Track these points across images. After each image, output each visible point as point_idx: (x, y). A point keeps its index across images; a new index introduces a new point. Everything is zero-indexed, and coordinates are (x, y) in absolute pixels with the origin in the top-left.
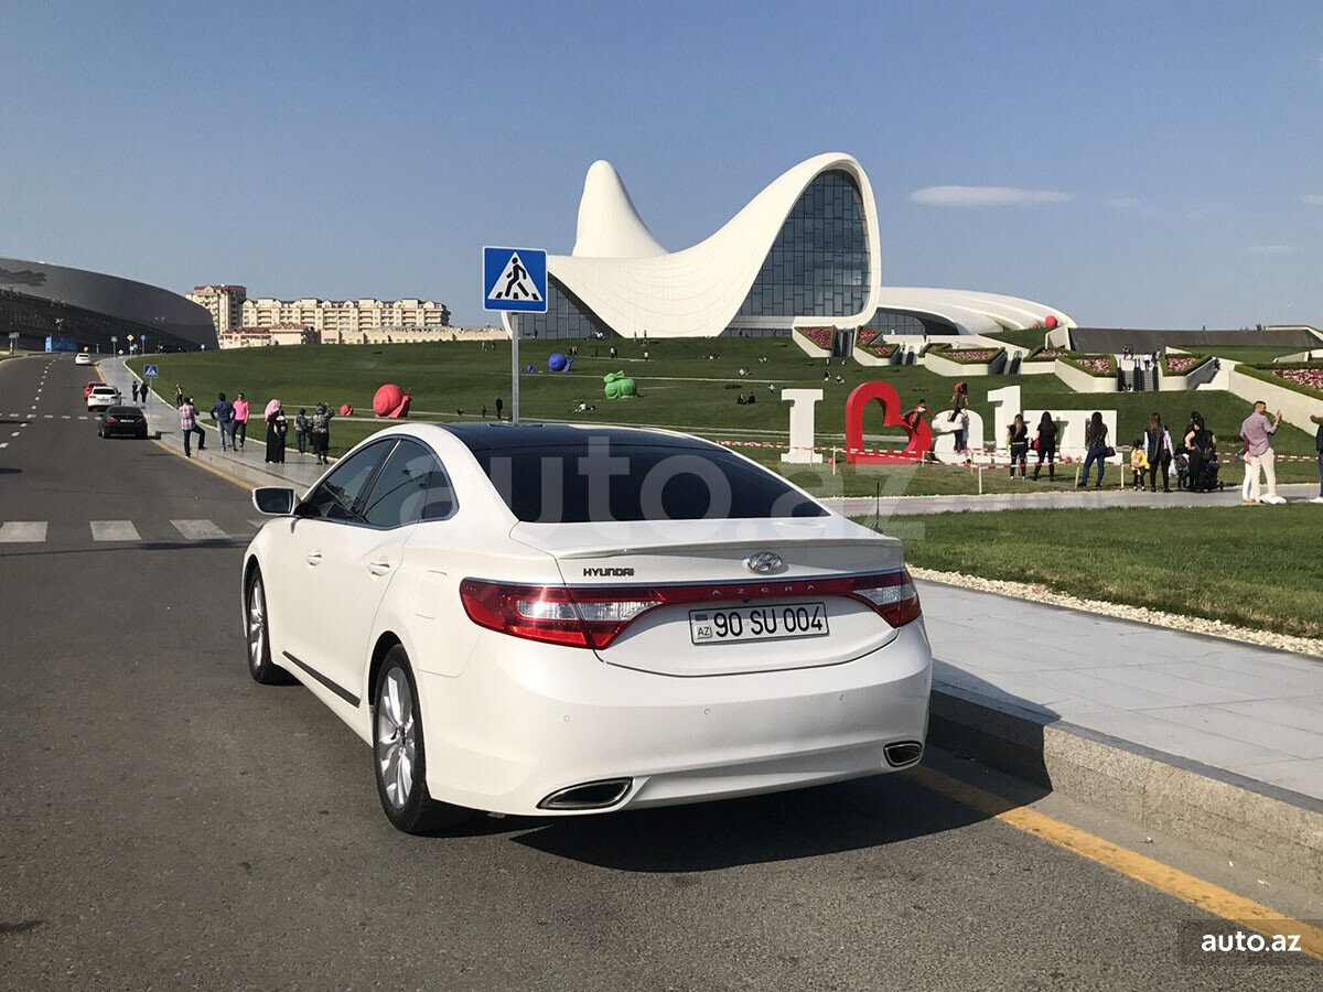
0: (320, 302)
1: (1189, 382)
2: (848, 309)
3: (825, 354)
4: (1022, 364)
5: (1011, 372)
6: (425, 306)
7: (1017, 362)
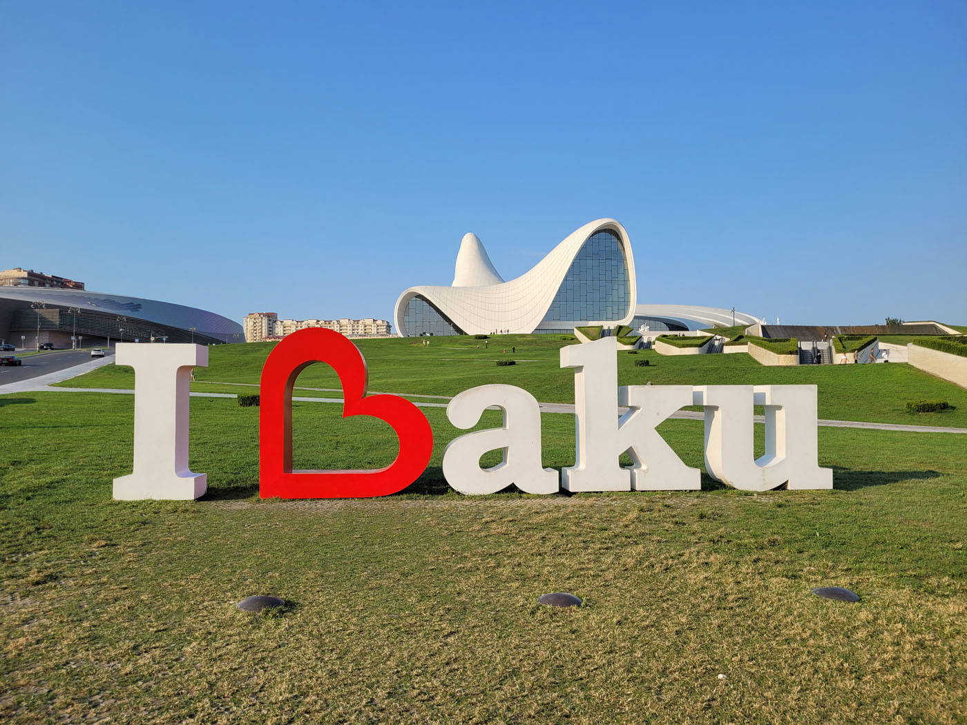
1: (858, 357)
2: (615, 316)
4: (725, 347)
5: (717, 353)
6: (377, 322)
7: (722, 346)
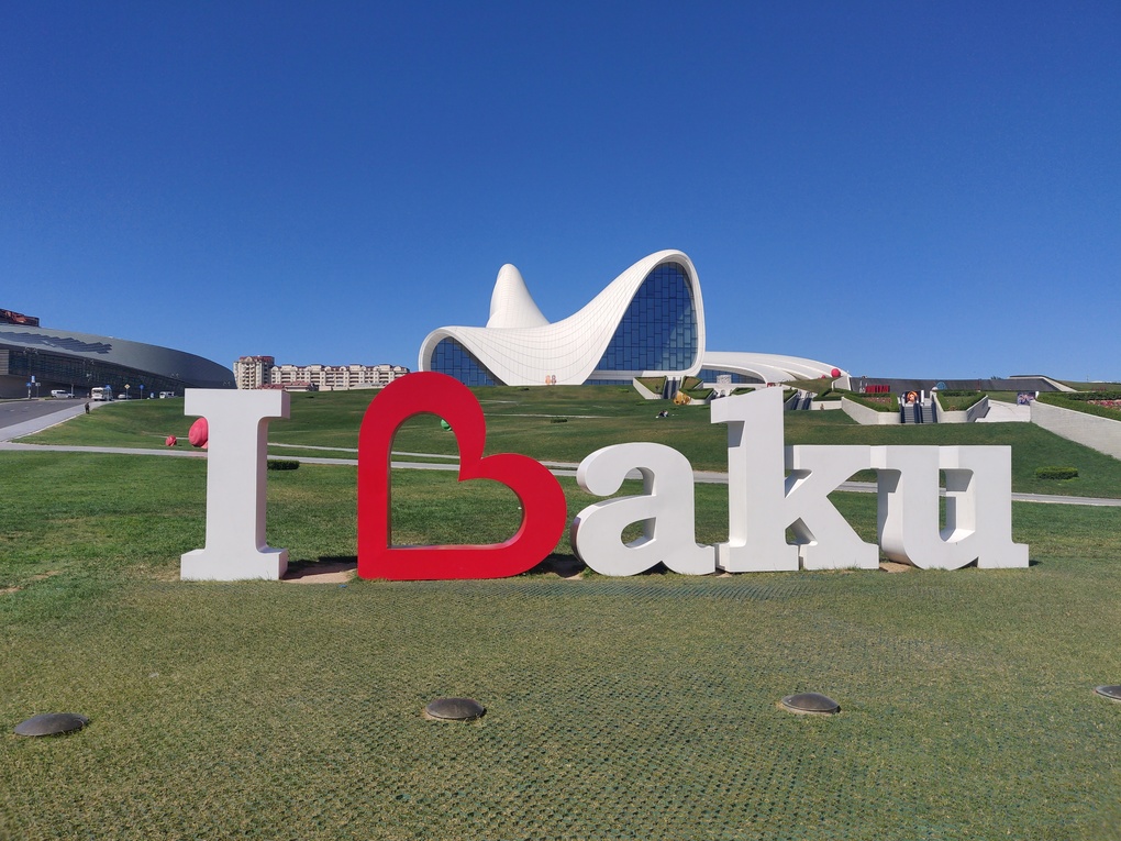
0: (323, 367)
1: (969, 416)
2: (680, 366)
3: (657, 397)
4: (812, 403)
5: (803, 408)
7: (808, 401)
